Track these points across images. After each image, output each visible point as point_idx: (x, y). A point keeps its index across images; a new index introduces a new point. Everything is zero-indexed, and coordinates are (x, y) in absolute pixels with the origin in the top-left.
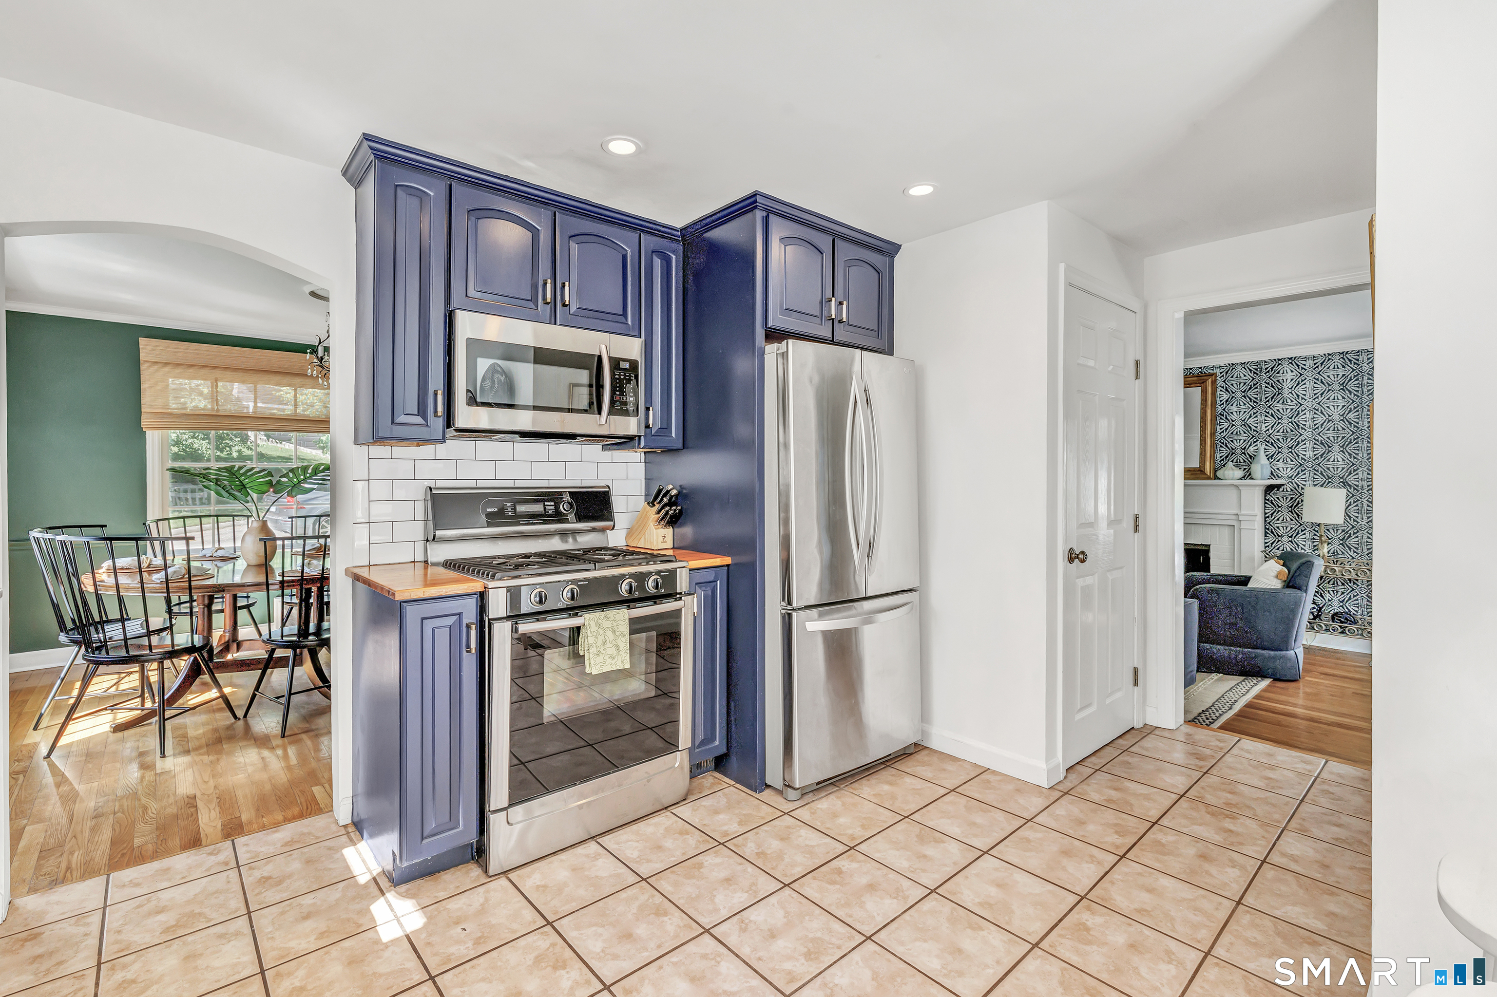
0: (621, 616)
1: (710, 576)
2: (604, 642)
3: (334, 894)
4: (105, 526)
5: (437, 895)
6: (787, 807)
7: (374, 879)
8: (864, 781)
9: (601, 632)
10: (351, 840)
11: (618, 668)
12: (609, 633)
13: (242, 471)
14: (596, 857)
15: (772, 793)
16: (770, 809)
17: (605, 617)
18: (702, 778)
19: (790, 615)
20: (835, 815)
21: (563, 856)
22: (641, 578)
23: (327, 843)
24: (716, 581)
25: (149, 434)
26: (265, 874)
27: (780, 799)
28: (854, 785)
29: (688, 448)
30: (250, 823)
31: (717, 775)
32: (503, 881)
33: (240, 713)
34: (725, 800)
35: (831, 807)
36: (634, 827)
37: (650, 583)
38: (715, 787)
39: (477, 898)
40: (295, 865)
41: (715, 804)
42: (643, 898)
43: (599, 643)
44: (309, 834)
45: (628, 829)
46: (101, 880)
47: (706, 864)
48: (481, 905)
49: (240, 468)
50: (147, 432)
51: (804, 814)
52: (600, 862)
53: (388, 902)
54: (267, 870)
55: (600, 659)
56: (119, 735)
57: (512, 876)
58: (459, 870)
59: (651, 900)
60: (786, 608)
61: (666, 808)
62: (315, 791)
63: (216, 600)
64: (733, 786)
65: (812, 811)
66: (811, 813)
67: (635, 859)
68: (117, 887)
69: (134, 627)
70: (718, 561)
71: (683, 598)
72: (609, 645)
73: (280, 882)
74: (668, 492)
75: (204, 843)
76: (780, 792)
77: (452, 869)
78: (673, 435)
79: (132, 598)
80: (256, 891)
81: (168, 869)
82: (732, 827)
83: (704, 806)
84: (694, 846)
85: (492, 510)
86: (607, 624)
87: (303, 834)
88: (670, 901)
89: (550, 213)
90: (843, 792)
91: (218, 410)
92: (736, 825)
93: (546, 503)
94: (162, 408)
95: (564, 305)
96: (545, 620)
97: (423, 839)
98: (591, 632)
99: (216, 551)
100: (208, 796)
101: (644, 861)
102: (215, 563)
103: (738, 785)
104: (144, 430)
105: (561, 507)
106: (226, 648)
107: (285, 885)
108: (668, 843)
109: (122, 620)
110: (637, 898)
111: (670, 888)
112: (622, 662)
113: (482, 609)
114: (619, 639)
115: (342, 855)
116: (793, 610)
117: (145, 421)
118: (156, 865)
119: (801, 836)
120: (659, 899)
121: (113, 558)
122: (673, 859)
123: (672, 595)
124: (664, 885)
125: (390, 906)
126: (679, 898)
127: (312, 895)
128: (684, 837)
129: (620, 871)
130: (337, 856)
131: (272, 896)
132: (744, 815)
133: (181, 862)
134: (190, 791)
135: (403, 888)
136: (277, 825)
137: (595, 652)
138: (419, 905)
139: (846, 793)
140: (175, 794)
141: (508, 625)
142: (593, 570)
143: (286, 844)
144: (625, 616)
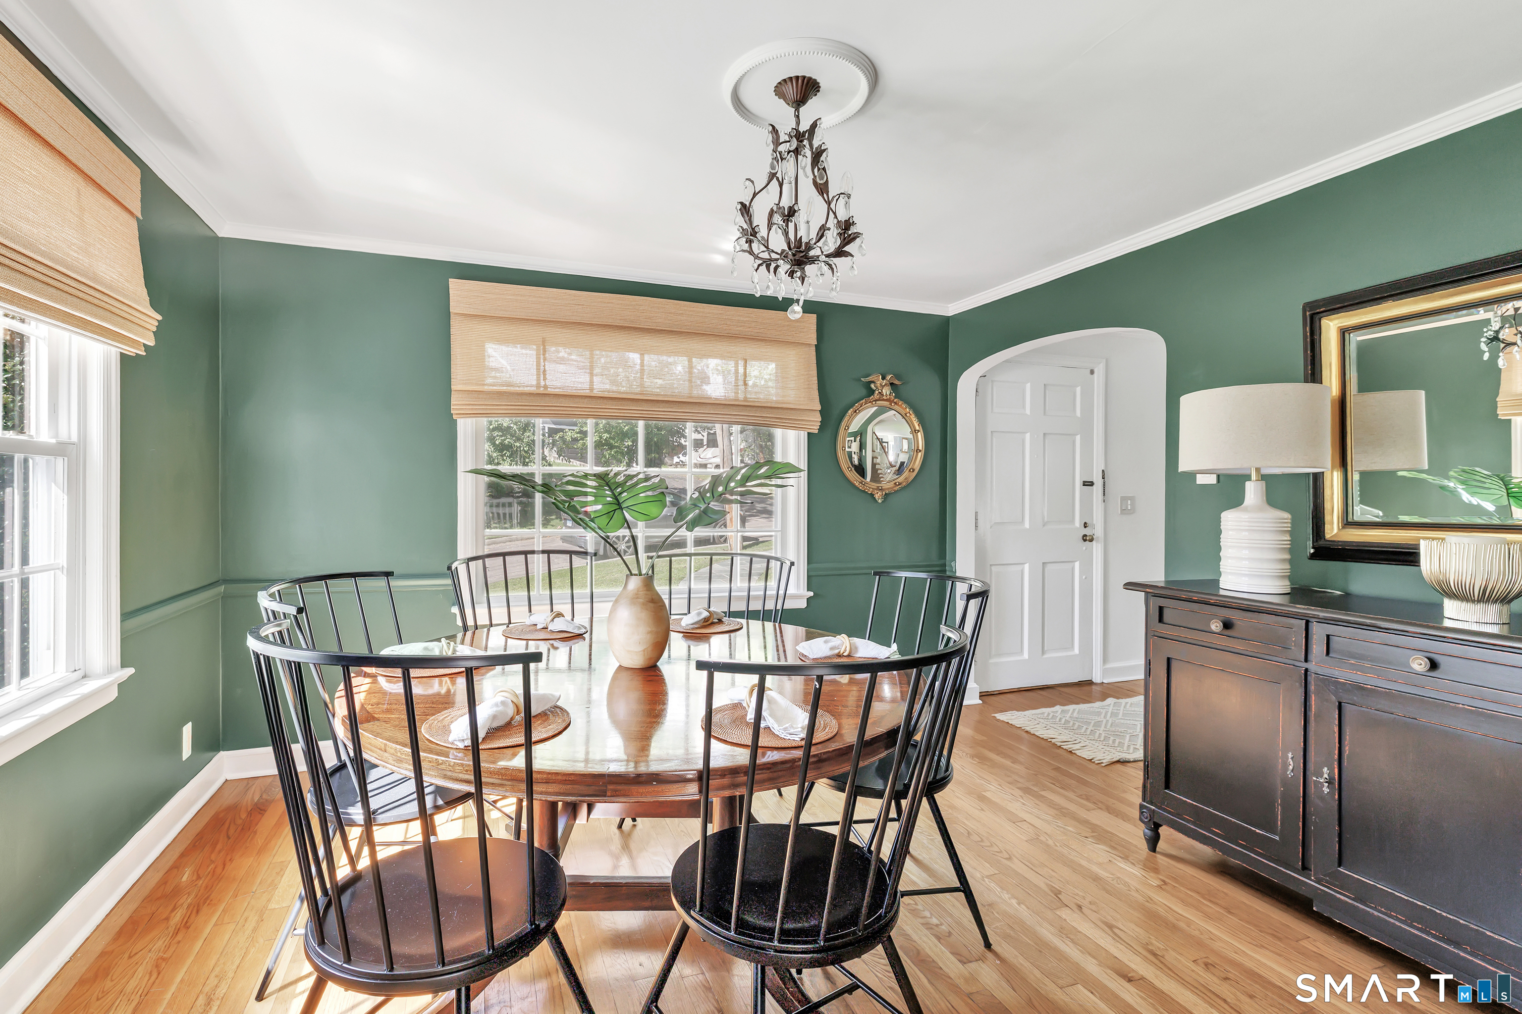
25: (460, 423)
50: (459, 421)
104: (455, 417)
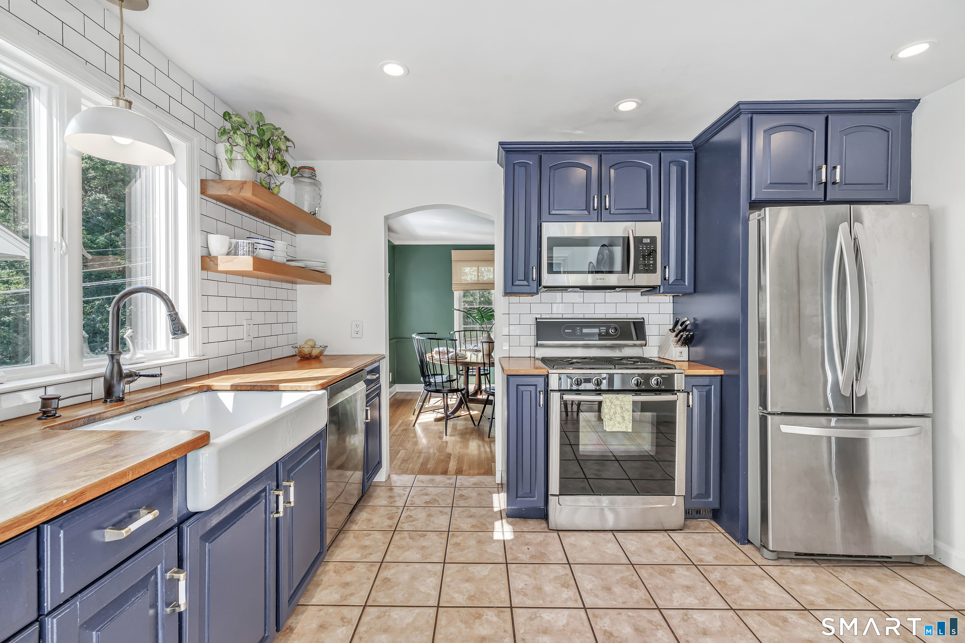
0: (629, 399)
1: (706, 381)
2: (615, 413)
3: (483, 511)
4: (436, 333)
5: (523, 528)
6: (760, 561)
7: (501, 511)
8: (849, 569)
9: (613, 407)
10: (498, 491)
11: (623, 430)
12: (618, 408)
13: (483, 310)
14: (609, 541)
15: (753, 549)
16: (745, 558)
17: (616, 398)
18: (701, 521)
19: (766, 418)
20: (804, 582)
21: (591, 534)
22: (648, 377)
23: (488, 489)
24: (711, 386)
25: (455, 292)
26: (463, 494)
27: (757, 554)
28: (836, 568)
29: (697, 293)
30: (465, 471)
31: (714, 523)
32: (555, 534)
33: (476, 423)
34: (711, 540)
35: (803, 575)
36: (639, 534)
37: (653, 381)
38: (708, 530)
39: (540, 537)
40: (474, 494)
41: (702, 540)
42: (627, 574)
43: (612, 413)
44: (484, 482)
45: (635, 534)
46: (413, 476)
47: (677, 572)
48: (541, 541)
49: (482, 308)
51: (775, 571)
52: (610, 545)
53: (502, 523)
54: (464, 492)
55: (611, 423)
56: (436, 423)
57: (560, 533)
58: (537, 521)
59: (630, 577)
60: (763, 411)
61: (666, 530)
62: (492, 465)
63: (470, 370)
64: (722, 533)
65: (783, 572)
66: (781, 573)
67: (631, 551)
68: (418, 481)
69: (445, 378)
70: (712, 372)
71: (678, 394)
72: (617, 415)
73: (467, 499)
74: (684, 322)
75: (448, 474)
76: (758, 549)
77: (535, 519)
78: (686, 284)
79: (445, 365)
80: (457, 500)
82: (707, 558)
83: (694, 539)
84: (673, 559)
85: (568, 331)
86: (617, 402)
87: (481, 482)
88: (643, 582)
89: (597, 156)
90: (821, 569)
91: (479, 281)
92: (711, 558)
93: (601, 328)
94: (459, 281)
95: (606, 209)
96: (580, 394)
97: (517, 497)
98: (606, 406)
99: (474, 347)
100: (456, 455)
101: (637, 554)
102: (474, 352)
103: (726, 534)
104: (453, 291)
105: (610, 331)
106: (476, 393)
107: (467, 500)
108: (657, 551)
109: (441, 375)
110: (622, 572)
111: (646, 576)
112: (626, 427)
113: (547, 384)
114: (625, 413)
115: (492, 496)
116: (769, 414)
117: (453, 287)
118: (431, 477)
119: (763, 584)
120: (636, 578)
121: (439, 347)
122: (656, 560)
123: (671, 391)
124: (643, 573)
125: (502, 525)
126: (649, 584)
127: (475, 509)
128: (670, 551)
129: (620, 554)
130: (490, 496)
131: (462, 503)
132: (722, 554)
133: (439, 478)
134: (450, 452)
135: (510, 520)
136: (474, 475)
137: (609, 418)
138: (513, 530)
139: (824, 570)
140: (445, 452)
141: (558, 394)
142: (613, 369)
143: (474, 484)
144: (630, 399)
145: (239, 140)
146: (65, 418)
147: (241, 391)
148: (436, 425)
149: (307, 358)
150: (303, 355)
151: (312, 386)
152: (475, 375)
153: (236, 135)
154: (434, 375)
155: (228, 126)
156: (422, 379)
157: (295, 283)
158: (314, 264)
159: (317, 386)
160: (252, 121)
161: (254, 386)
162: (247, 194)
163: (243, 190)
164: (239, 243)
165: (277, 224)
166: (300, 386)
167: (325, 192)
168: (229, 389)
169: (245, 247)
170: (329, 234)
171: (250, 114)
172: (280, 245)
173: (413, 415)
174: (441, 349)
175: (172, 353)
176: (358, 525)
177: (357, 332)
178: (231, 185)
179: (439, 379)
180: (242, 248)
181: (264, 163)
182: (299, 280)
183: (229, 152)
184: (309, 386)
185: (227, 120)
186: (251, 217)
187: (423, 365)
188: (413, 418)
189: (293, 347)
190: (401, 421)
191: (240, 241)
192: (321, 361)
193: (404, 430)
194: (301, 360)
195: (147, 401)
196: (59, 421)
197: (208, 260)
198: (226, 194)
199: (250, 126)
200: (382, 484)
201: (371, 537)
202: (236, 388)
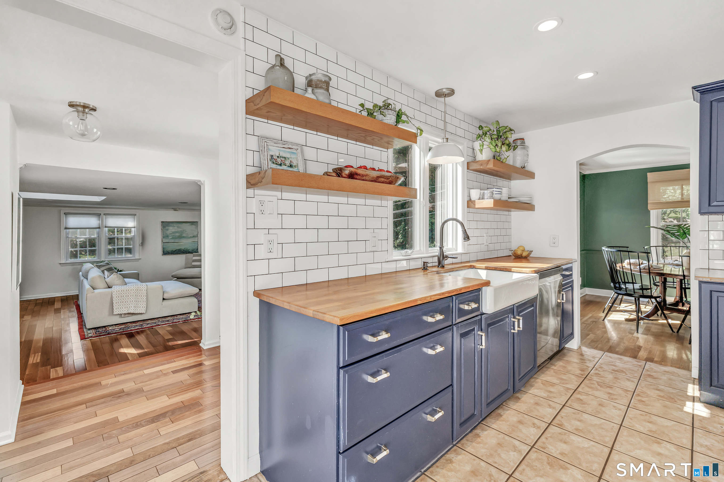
3: (675, 392)
4: (628, 247)
5: (718, 413)
7: (694, 397)
10: (693, 383)
23: (683, 379)
25: (652, 212)
26: (651, 374)
30: (656, 361)
33: (675, 330)
40: (665, 378)
44: (677, 373)
46: (602, 352)
53: (694, 404)
54: (653, 374)
56: (627, 322)
68: (606, 356)
69: (637, 286)
75: (637, 358)
79: (636, 274)
80: (645, 377)
81: (622, 359)
87: (674, 372)
91: (683, 199)
94: (658, 201)
97: (711, 387)
99: (674, 261)
100: (646, 349)
102: (674, 266)
104: (649, 210)
107: (656, 380)
109: (633, 283)
115: (687, 385)
117: (649, 207)
118: (619, 356)
121: (629, 259)
125: (694, 406)
127: (665, 387)
130: (685, 384)
131: (650, 380)
134: (641, 345)
135: (706, 405)
140: (635, 344)
143: (666, 372)
145: (488, 139)
146: (430, 270)
147: (489, 270)
148: (627, 324)
149: (520, 257)
150: (517, 255)
151: (529, 271)
152: (675, 288)
153: (486, 137)
154: (625, 283)
155: (481, 132)
156: (612, 285)
157: (511, 211)
158: (524, 199)
159: (532, 271)
160: (493, 128)
161: (496, 268)
162: (491, 166)
163: (488, 165)
164: (485, 192)
165: (500, 177)
166: (522, 270)
167: (531, 152)
168: (484, 268)
169: (488, 194)
170: (534, 178)
171: (492, 124)
172: (505, 191)
173: (603, 312)
174: (632, 261)
175: (454, 249)
176: (556, 367)
177: (554, 243)
178: (481, 163)
179: (630, 286)
180: (487, 195)
181: (499, 148)
182: (512, 210)
183: (482, 146)
184: (527, 271)
185: (480, 130)
186: (488, 176)
187: (613, 272)
188: (603, 315)
189: (510, 250)
190: (591, 315)
191: (485, 191)
192: (528, 260)
193: (594, 321)
194: (515, 259)
195: (453, 268)
196: (428, 271)
197: (470, 203)
198: (479, 168)
199: (492, 130)
200: (575, 351)
201: (567, 375)
202: (487, 268)
